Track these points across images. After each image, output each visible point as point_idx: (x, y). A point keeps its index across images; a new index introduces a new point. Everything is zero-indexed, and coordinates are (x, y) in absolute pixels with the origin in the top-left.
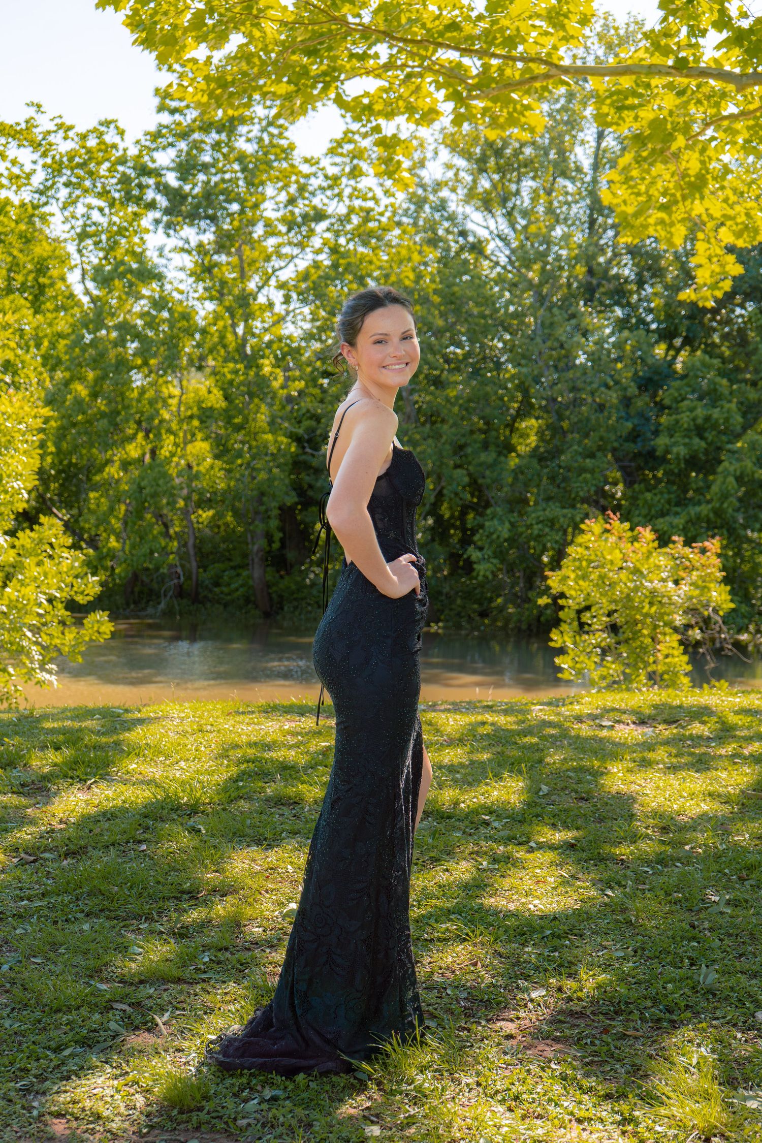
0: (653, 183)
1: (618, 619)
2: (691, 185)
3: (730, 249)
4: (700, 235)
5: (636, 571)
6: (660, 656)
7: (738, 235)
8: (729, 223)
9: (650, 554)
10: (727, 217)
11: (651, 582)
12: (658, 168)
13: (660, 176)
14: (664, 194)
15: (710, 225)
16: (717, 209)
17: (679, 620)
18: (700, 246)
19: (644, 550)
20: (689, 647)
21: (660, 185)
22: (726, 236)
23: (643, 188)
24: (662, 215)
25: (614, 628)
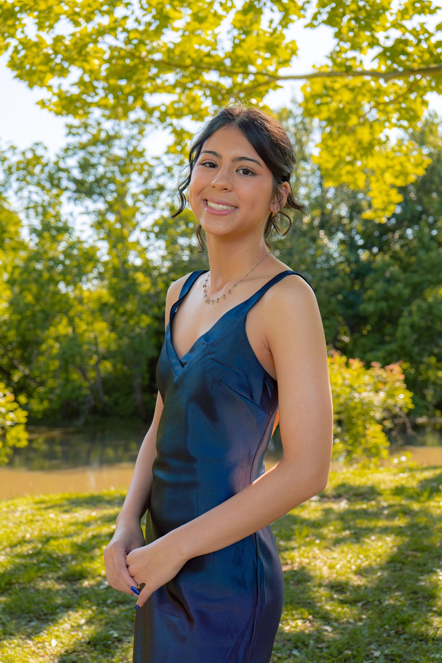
0: (342, 148)
1: (343, 417)
2: (364, 148)
3: (393, 186)
4: (373, 179)
5: (351, 387)
6: (369, 438)
7: (397, 177)
8: (391, 170)
9: (358, 376)
10: (388, 167)
11: (360, 393)
12: (345, 139)
13: (345, 144)
14: (349, 154)
15: (378, 172)
16: (382, 163)
17: (378, 415)
18: (374, 186)
19: (355, 374)
20: (387, 432)
21: (346, 149)
22: (389, 178)
23: (336, 152)
24: (349, 168)
25: (339, 423)
